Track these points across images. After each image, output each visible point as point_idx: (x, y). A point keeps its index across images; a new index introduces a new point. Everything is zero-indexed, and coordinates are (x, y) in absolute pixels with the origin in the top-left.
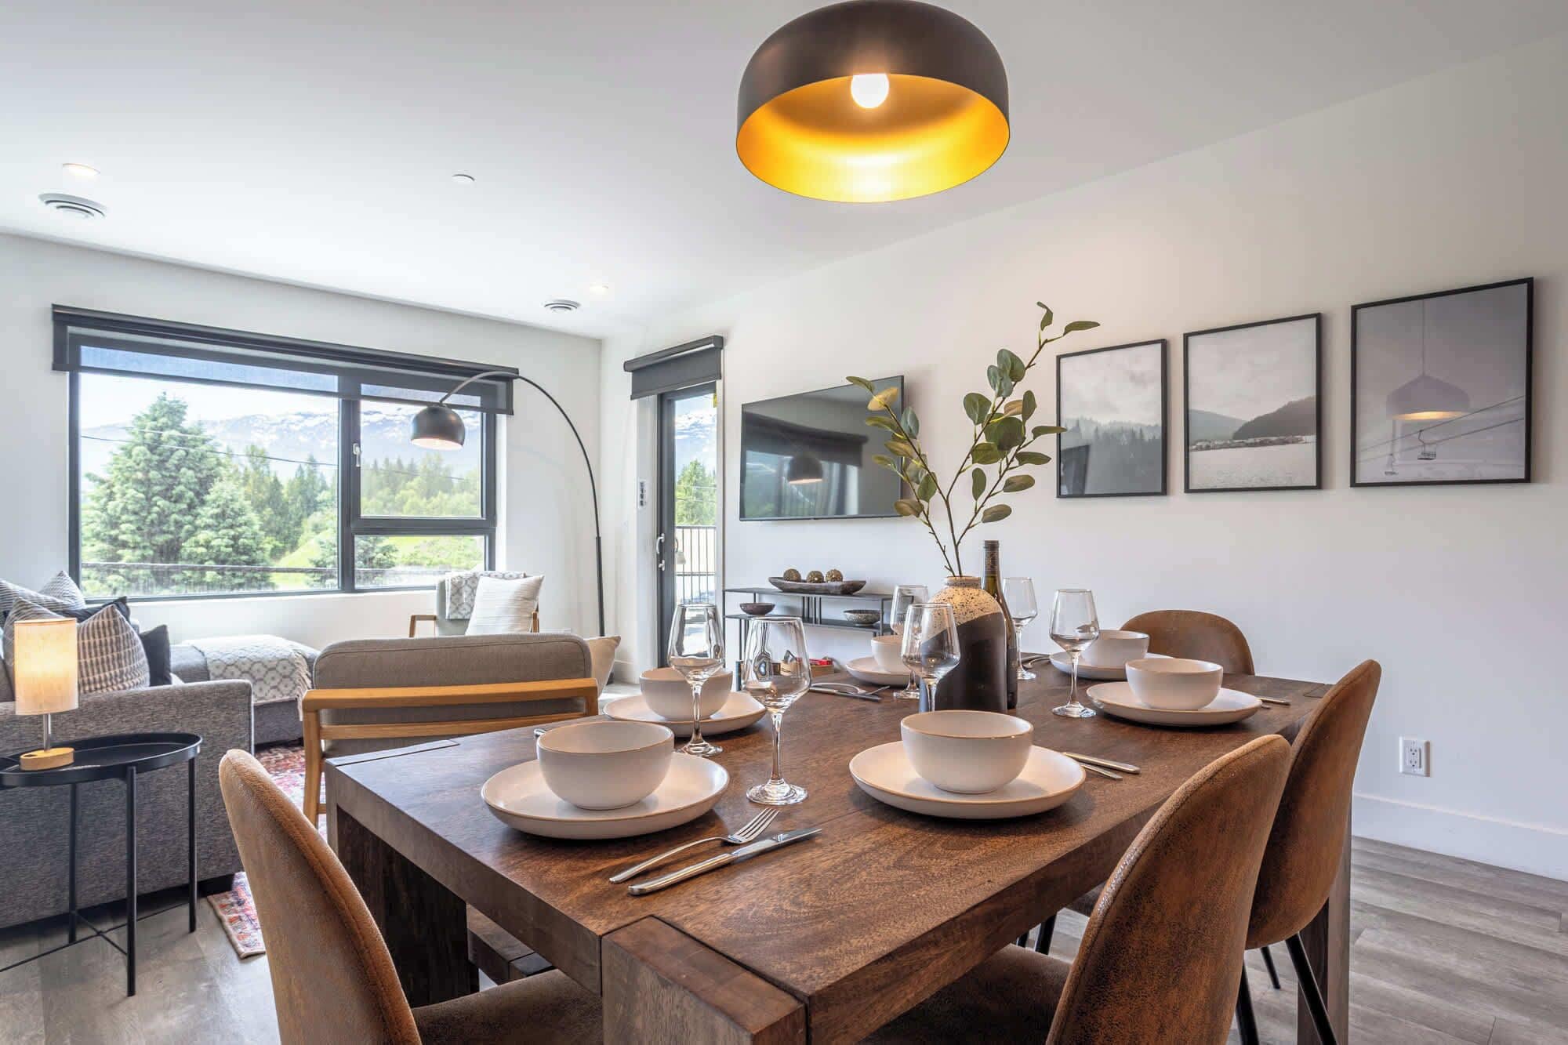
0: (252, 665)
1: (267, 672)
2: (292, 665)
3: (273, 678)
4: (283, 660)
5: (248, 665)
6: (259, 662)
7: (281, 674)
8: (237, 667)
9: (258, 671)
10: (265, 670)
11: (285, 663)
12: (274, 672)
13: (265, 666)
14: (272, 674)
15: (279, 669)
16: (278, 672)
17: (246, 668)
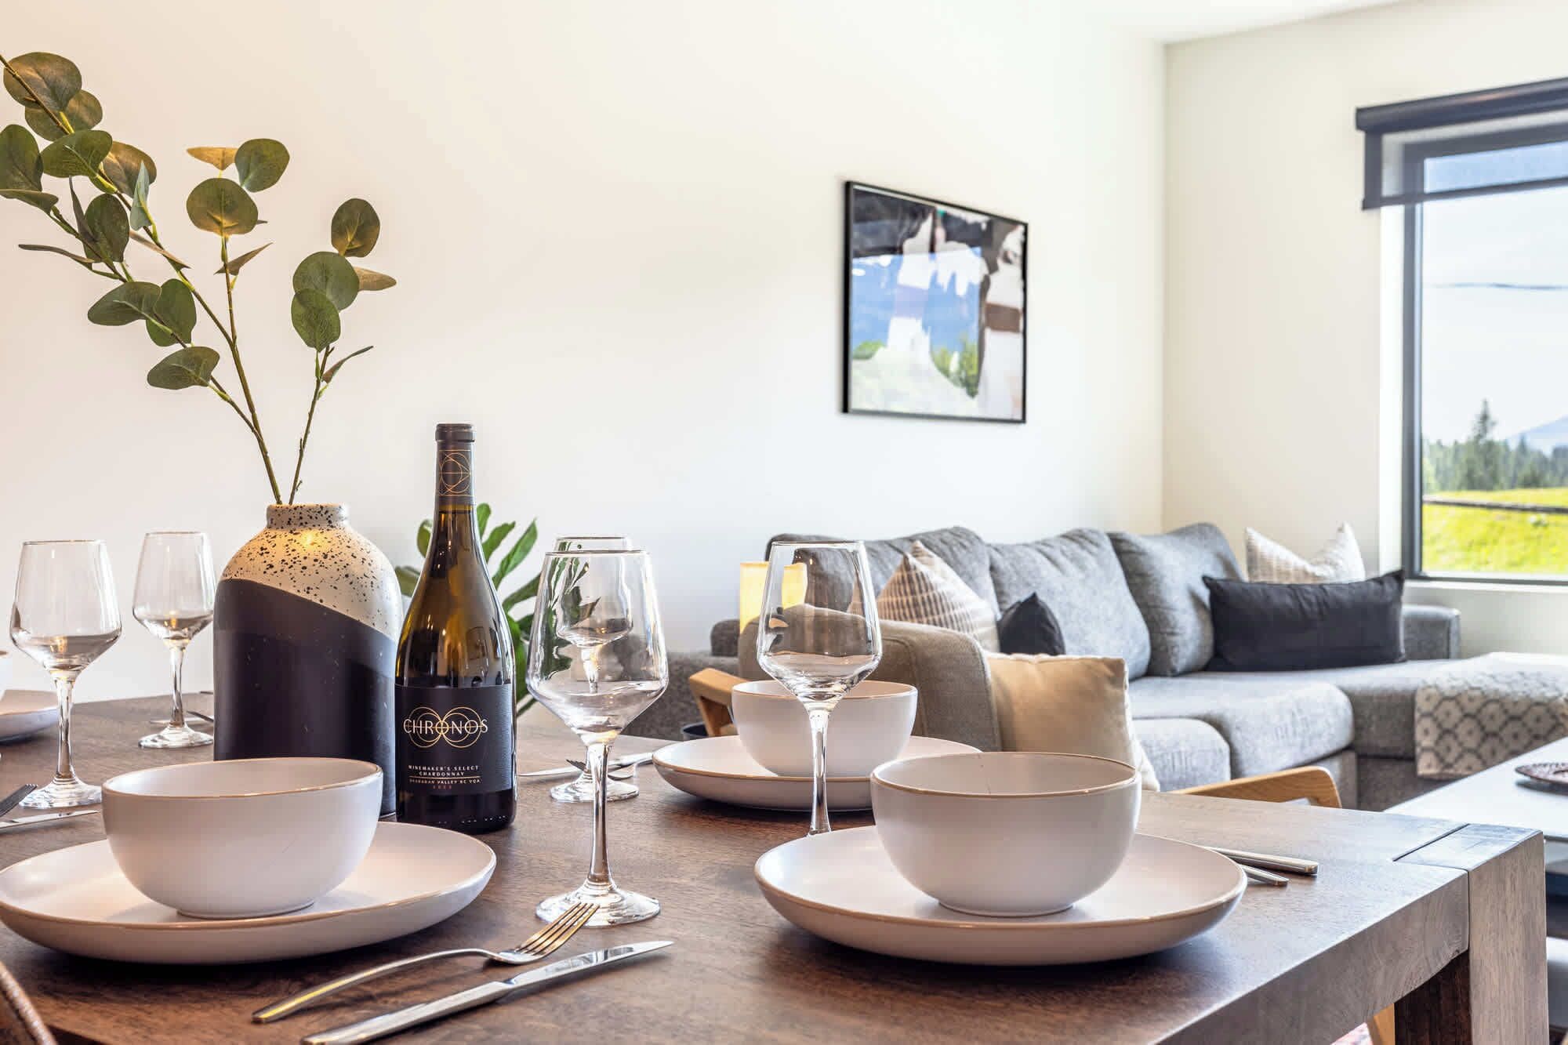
0: (1485, 705)
1: (1506, 724)
2: (1554, 717)
3: (1516, 736)
4: (1538, 704)
5: (1477, 704)
6: (1497, 701)
7: (1530, 731)
8: (1458, 703)
9: (1492, 717)
10: (1504, 718)
11: (1540, 710)
12: (1519, 724)
13: (1506, 712)
14: (1514, 727)
15: (1530, 720)
16: (1524, 725)
17: (1471, 708)
